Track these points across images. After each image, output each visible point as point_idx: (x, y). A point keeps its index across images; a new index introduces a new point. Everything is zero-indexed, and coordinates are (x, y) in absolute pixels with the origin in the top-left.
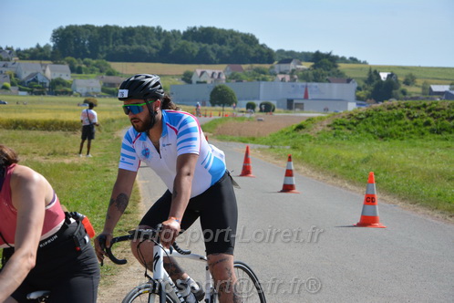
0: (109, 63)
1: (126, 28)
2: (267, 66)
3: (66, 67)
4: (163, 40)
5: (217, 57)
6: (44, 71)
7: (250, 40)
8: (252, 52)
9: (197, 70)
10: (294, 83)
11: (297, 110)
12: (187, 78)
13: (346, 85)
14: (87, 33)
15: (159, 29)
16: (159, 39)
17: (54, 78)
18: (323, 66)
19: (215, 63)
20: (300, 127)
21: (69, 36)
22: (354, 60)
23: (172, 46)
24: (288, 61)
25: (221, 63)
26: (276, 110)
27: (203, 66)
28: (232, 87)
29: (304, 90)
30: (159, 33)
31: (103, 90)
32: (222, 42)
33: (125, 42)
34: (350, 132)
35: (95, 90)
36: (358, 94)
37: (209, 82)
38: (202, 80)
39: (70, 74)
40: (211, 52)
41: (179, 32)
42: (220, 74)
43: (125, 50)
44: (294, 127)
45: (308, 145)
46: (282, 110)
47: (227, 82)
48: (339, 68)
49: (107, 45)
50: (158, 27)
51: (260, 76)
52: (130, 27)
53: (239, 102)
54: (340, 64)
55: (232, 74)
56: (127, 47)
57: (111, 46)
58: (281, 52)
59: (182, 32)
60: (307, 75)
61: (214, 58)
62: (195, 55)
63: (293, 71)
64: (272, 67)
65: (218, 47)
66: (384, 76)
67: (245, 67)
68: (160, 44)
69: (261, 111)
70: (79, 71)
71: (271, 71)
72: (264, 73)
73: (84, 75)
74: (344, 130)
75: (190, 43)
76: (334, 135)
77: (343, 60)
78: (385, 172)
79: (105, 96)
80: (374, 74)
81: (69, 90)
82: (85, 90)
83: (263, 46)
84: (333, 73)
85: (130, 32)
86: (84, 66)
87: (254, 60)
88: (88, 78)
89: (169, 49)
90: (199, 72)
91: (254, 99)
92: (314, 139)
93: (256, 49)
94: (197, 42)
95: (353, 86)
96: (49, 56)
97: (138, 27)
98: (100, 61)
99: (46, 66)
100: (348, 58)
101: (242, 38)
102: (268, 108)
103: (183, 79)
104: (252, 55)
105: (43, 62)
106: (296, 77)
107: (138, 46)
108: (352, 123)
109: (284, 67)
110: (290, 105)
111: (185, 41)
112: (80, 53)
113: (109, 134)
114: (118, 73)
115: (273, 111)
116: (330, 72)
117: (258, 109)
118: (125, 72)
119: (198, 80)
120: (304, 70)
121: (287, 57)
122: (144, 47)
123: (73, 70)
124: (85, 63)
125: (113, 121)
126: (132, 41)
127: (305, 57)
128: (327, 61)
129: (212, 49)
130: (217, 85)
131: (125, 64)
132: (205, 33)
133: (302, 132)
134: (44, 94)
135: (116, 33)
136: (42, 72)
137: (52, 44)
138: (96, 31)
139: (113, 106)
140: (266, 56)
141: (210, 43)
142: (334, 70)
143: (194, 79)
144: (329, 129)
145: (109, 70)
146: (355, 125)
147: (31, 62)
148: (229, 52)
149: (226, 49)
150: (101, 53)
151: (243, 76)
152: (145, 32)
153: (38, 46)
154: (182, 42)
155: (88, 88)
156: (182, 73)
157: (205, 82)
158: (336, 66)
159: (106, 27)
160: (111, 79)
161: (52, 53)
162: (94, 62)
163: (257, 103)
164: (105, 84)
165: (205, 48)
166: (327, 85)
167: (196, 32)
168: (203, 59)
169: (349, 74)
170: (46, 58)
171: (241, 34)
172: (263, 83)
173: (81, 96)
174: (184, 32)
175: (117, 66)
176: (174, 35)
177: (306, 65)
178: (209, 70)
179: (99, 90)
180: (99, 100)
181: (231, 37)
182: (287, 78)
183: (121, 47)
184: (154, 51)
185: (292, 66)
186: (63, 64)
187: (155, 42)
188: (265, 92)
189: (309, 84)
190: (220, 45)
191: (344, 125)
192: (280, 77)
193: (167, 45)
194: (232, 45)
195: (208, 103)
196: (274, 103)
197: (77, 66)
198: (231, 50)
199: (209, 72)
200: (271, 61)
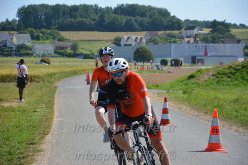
0: (59, 32)
1: (72, 6)
2: (177, 32)
3: (28, 36)
4: (99, 15)
5: (140, 26)
6: (12, 39)
7: (164, 13)
8: (165, 21)
9: (124, 36)
10: (197, 44)
11: (199, 64)
12: (117, 42)
13: (236, 45)
14: (43, 10)
15: (96, 6)
16: (97, 14)
17: (19, 43)
18: (219, 31)
19: (138, 31)
20: (191, 77)
21: (30, 12)
22: (243, 26)
23: (106, 19)
24: (192, 28)
25: (143, 30)
26: (183, 64)
27: (129, 33)
28: (150, 48)
29: (204, 49)
30: (96, 9)
31: (55, 52)
32: (143, 15)
33: (71, 16)
34: (230, 80)
35: (50, 52)
36: (245, 51)
37: (133, 45)
38: (128, 43)
39: (31, 41)
40: (134, 22)
41: (111, 8)
42: (141, 38)
43: (71, 22)
44: (187, 77)
45: (197, 90)
46: (188, 65)
47: (147, 44)
48: (231, 32)
49: (58, 19)
50: (95, 5)
51: (171, 39)
52: (75, 5)
53: (155, 59)
54: (231, 30)
55: (151, 39)
56: (73, 20)
57: (61, 20)
58: (187, 21)
59: (113, 8)
60: (207, 38)
61: (137, 27)
62: (123, 25)
63: (196, 35)
64: (180, 33)
65: (140, 19)
67: (160, 33)
68: (97, 17)
69: (172, 65)
70: (38, 38)
71: (180, 35)
72: (174, 37)
73: (41, 41)
74: (225, 78)
75: (119, 16)
76: (218, 82)
77: (235, 26)
78: (245, 110)
79: (56, 57)
81: (30, 52)
82: (42, 53)
83: (174, 17)
84: (227, 36)
85: (75, 9)
86: (41, 35)
87: (167, 28)
88: (44, 43)
89: (104, 21)
90: (126, 37)
91: (166, 57)
92: (202, 85)
93: (168, 19)
94: (125, 15)
95: (242, 45)
96: (16, 28)
97: (81, 5)
98: (52, 31)
99: (13, 35)
100: (238, 25)
101: (158, 12)
102: (176, 63)
103: (114, 43)
104: (165, 24)
105: (11, 32)
106: (198, 39)
107: (81, 19)
108: (232, 73)
109: (189, 32)
110: (194, 60)
111: (116, 15)
112: (38, 25)
113: (49, 84)
114: (66, 40)
115: (181, 65)
116: (225, 35)
117: (169, 64)
118: (71, 39)
119: (126, 43)
120: (205, 34)
121: (192, 25)
122: (85, 19)
123: (33, 38)
124: (42, 33)
125: (55, 74)
126: (76, 15)
127: (206, 24)
128: (221, 27)
129: (136, 20)
130: (139, 47)
131: (71, 32)
132: (130, 9)
134: (11, 56)
135: (64, 10)
136: (10, 40)
137: (17, 19)
138: (49, 8)
139: (62, 63)
140: (176, 24)
141: (134, 16)
142: (227, 34)
143: (122, 43)
144: (214, 78)
145: (59, 37)
146: (233, 74)
147: (2, 32)
148: (148, 22)
149: (146, 20)
150: (54, 25)
151: (159, 40)
152: (86, 8)
153: (7, 20)
154: (113, 16)
155: (44, 50)
156: (114, 39)
157: (130, 45)
158: (229, 31)
159: (57, 5)
160: (61, 44)
161: (18, 25)
162: (49, 31)
163: (169, 59)
164: (56, 48)
165: (131, 19)
166: (222, 45)
167: (123, 8)
168: (128, 28)
169: (239, 37)
170: (13, 29)
171: (157, 8)
172: (173, 44)
173: (39, 56)
174: (115, 8)
175: (65, 34)
176: (108, 11)
177: (206, 31)
178: (133, 36)
179: (53, 52)
180: (51, 59)
181: (150, 11)
182: (192, 40)
183: (68, 20)
184: (93, 22)
185: (196, 31)
186: (25, 33)
187: (93, 16)
188: (175, 51)
189: (208, 45)
190: (141, 17)
191: (225, 74)
192: (187, 40)
193: (102, 18)
194: (151, 17)
195: (132, 60)
196: (182, 59)
197: (36, 34)
198: (150, 21)
199: (134, 37)
200: (179, 28)
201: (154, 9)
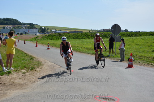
2: (21, 26)
7: (17, 21)
8: (17, 23)
9: (6, 26)
12: (4, 28)
13: (36, 30)
18: (32, 26)
22: (37, 25)
24: (25, 25)
25: (11, 25)
28: (14, 30)
29: (28, 30)
32: (11, 21)
34: (46, 39)
37: (9, 29)
38: (7, 28)
41: (1, 19)
42: (11, 27)
47: (12, 29)
51: (19, 28)
53: (16, 33)
55: (13, 27)
58: (23, 23)
61: (9, 24)
62: (5, 23)
66: (43, 28)
67: (16, 26)
75: (4, 21)
77: (35, 24)
80: (41, 27)
83: (19, 22)
84: (34, 27)
87: (18, 25)
90: (6, 27)
94: (6, 21)
95: (38, 30)
102: (22, 34)
109: (24, 26)
110: (26, 33)
121: (24, 24)
127: (28, 24)
133: (37, 39)
141: (8, 21)
143: (5, 28)
149: (12, 22)
151: (16, 28)
154: (2, 21)
163: (20, 33)
167: (5, 19)
168: (7, 24)
169: (37, 27)
174: (3, 19)
177: (28, 26)
178: (9, 26)
182: (25, 28)
185: (25, 26)
188: (21, 31)
191: (45, 37)
192: (23, 28)
199: (9, 27)
200: (21, 25)
201: (14, 19)
